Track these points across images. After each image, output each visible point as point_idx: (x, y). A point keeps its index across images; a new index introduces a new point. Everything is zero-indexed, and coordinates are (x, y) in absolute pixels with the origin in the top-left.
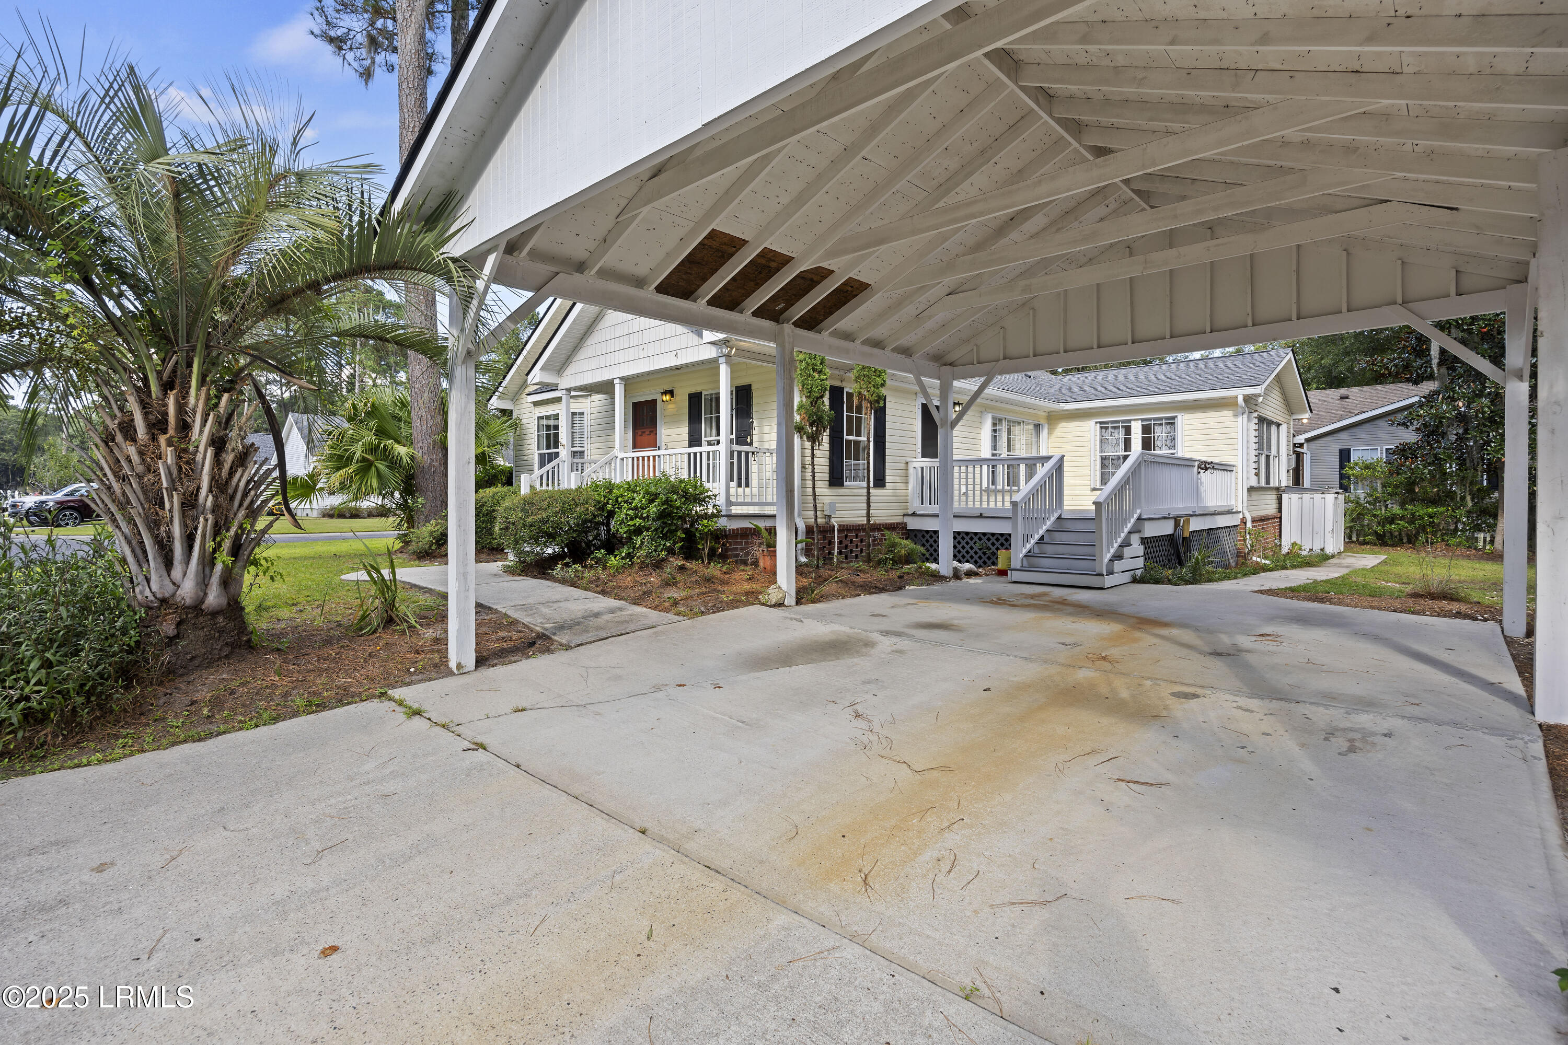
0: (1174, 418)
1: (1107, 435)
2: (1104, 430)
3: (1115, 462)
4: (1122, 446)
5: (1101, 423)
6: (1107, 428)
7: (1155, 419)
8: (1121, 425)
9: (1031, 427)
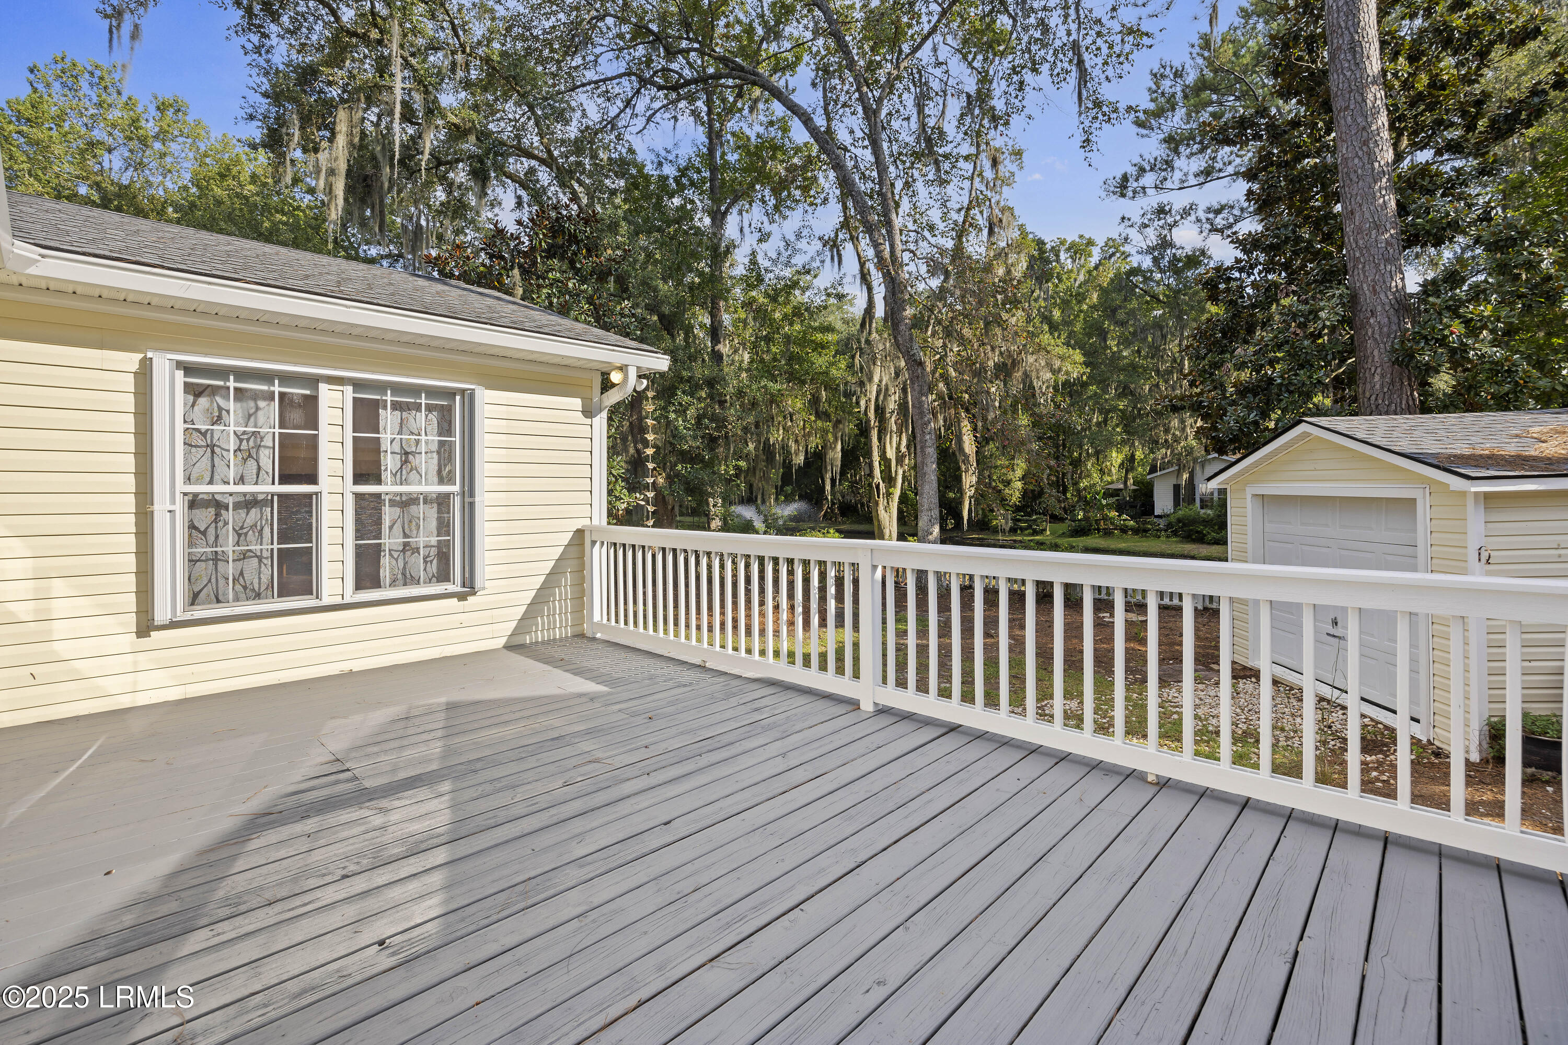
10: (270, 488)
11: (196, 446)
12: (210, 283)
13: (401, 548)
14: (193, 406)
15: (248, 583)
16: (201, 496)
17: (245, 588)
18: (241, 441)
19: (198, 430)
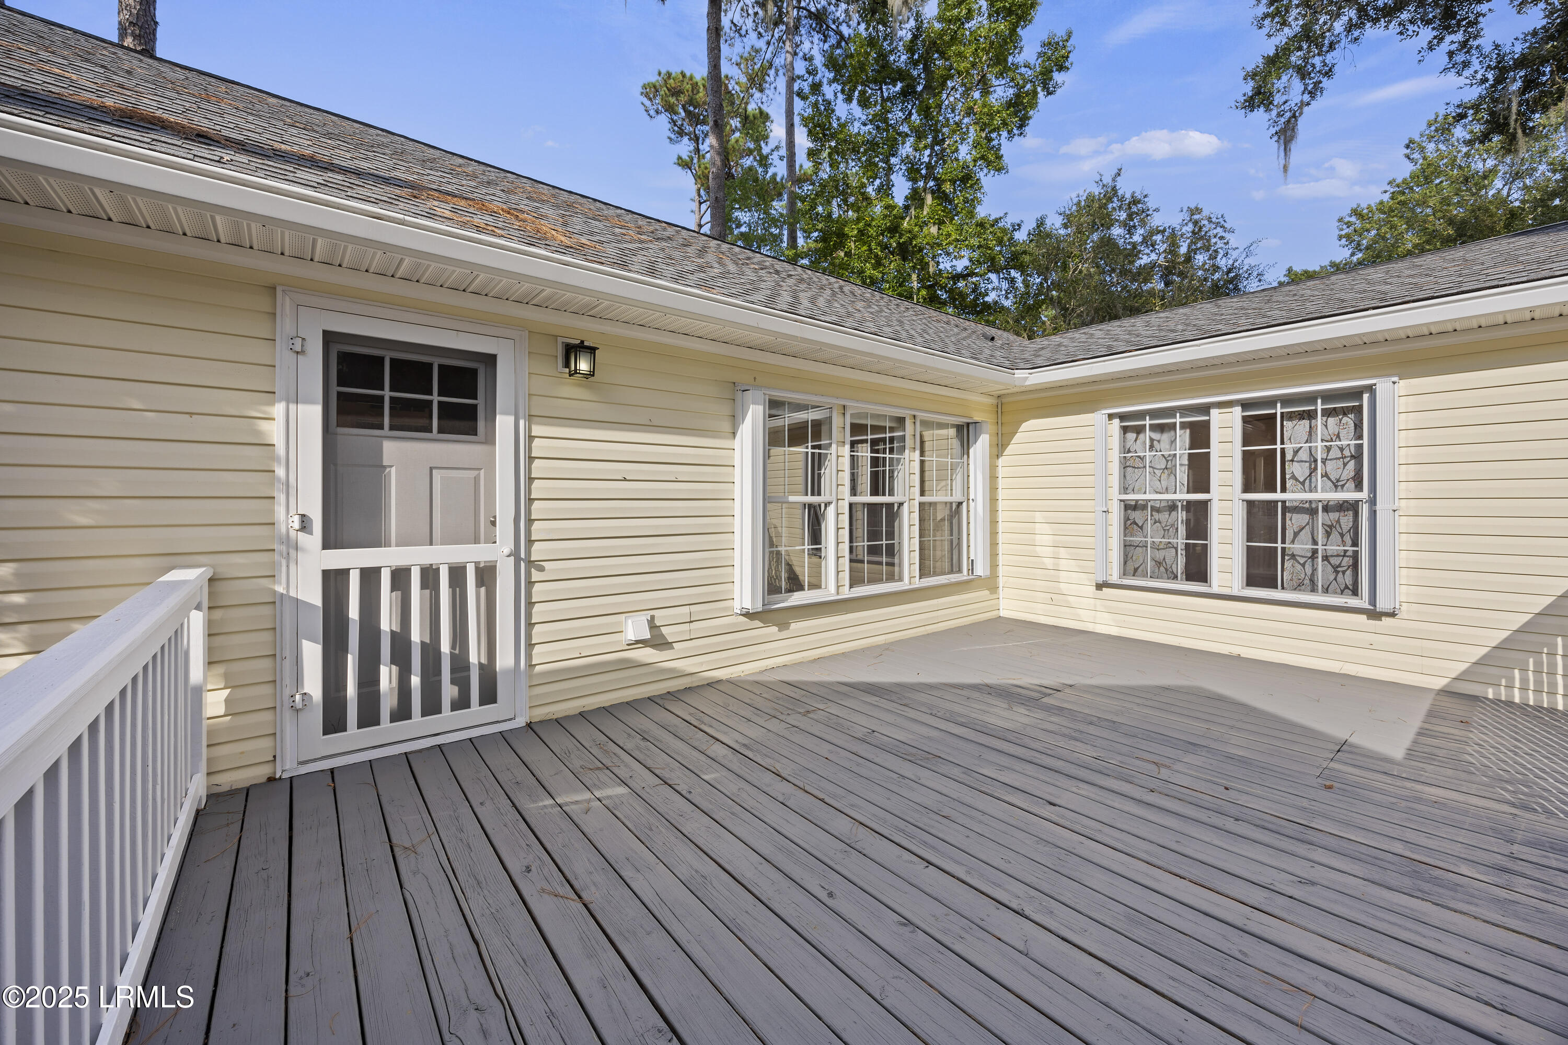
0: (1357, 394)
1: (1140, 445)
2: (1131, 436)
3: (1164, 516)
4: (1182, 474)
5: (1123, 417)
6: (1139, 430)
7: (1287, 400)
8: (1178, 420)
9: (952, 432)
10: (1185, 496)
11: (1138, 468)
12: (1104, 361)
13: (1309, 555)
14: (1136, 440)
15: (1169, 566)
16: (1140, 502)
17: (1166, 570)
18: (1167, 461)
19: (1139, 457)
